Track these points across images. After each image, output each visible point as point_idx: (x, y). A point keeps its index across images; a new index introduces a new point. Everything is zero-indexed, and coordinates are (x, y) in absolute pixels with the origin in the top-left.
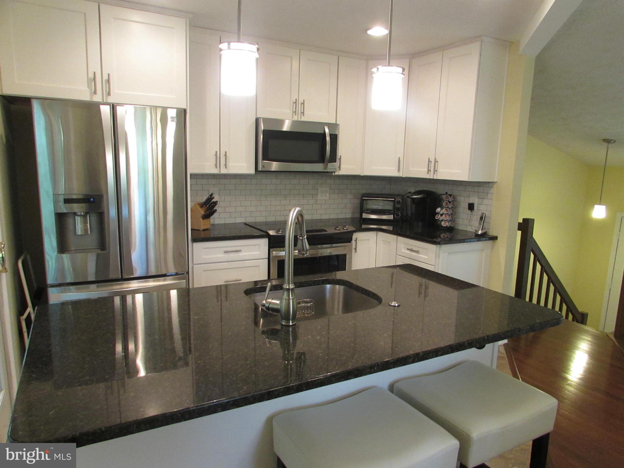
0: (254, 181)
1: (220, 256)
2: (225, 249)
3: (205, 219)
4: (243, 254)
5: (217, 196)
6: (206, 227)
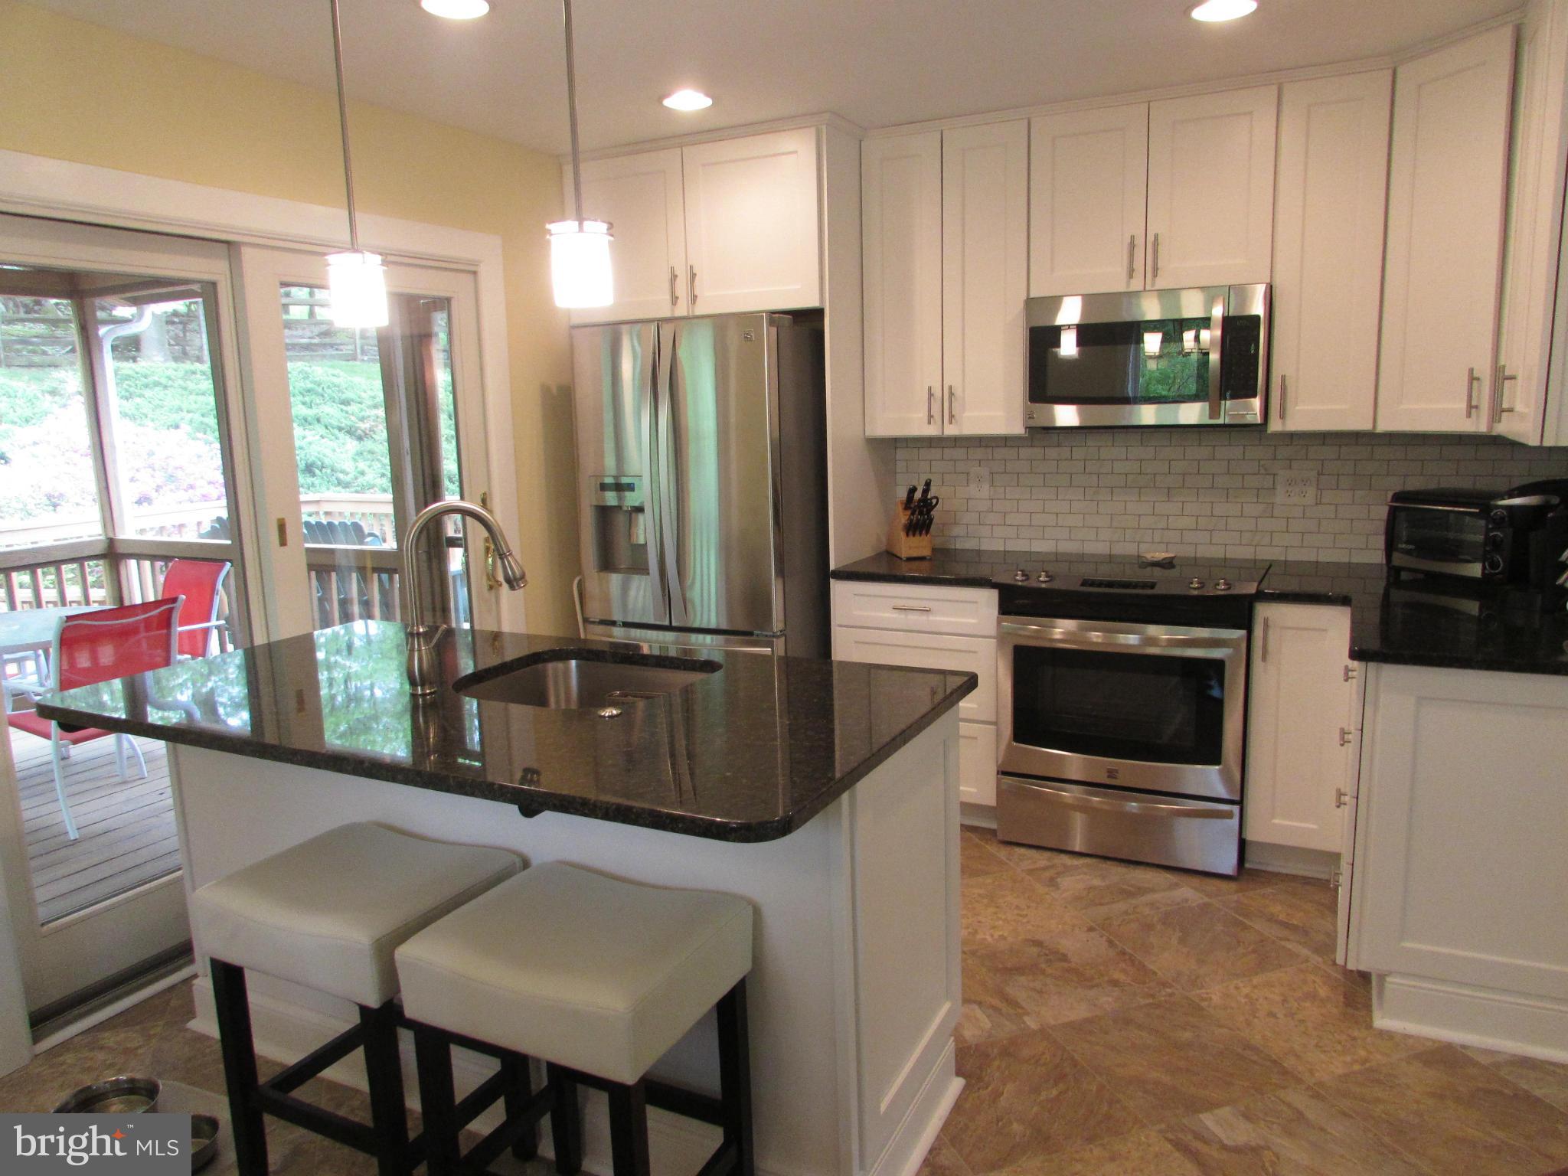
0: (1025, 452)
1: (889, 616)
2: (900, 603)
3: (914, 535)
4: (938, 618)
5: (986, 487)
6: (915, 554)
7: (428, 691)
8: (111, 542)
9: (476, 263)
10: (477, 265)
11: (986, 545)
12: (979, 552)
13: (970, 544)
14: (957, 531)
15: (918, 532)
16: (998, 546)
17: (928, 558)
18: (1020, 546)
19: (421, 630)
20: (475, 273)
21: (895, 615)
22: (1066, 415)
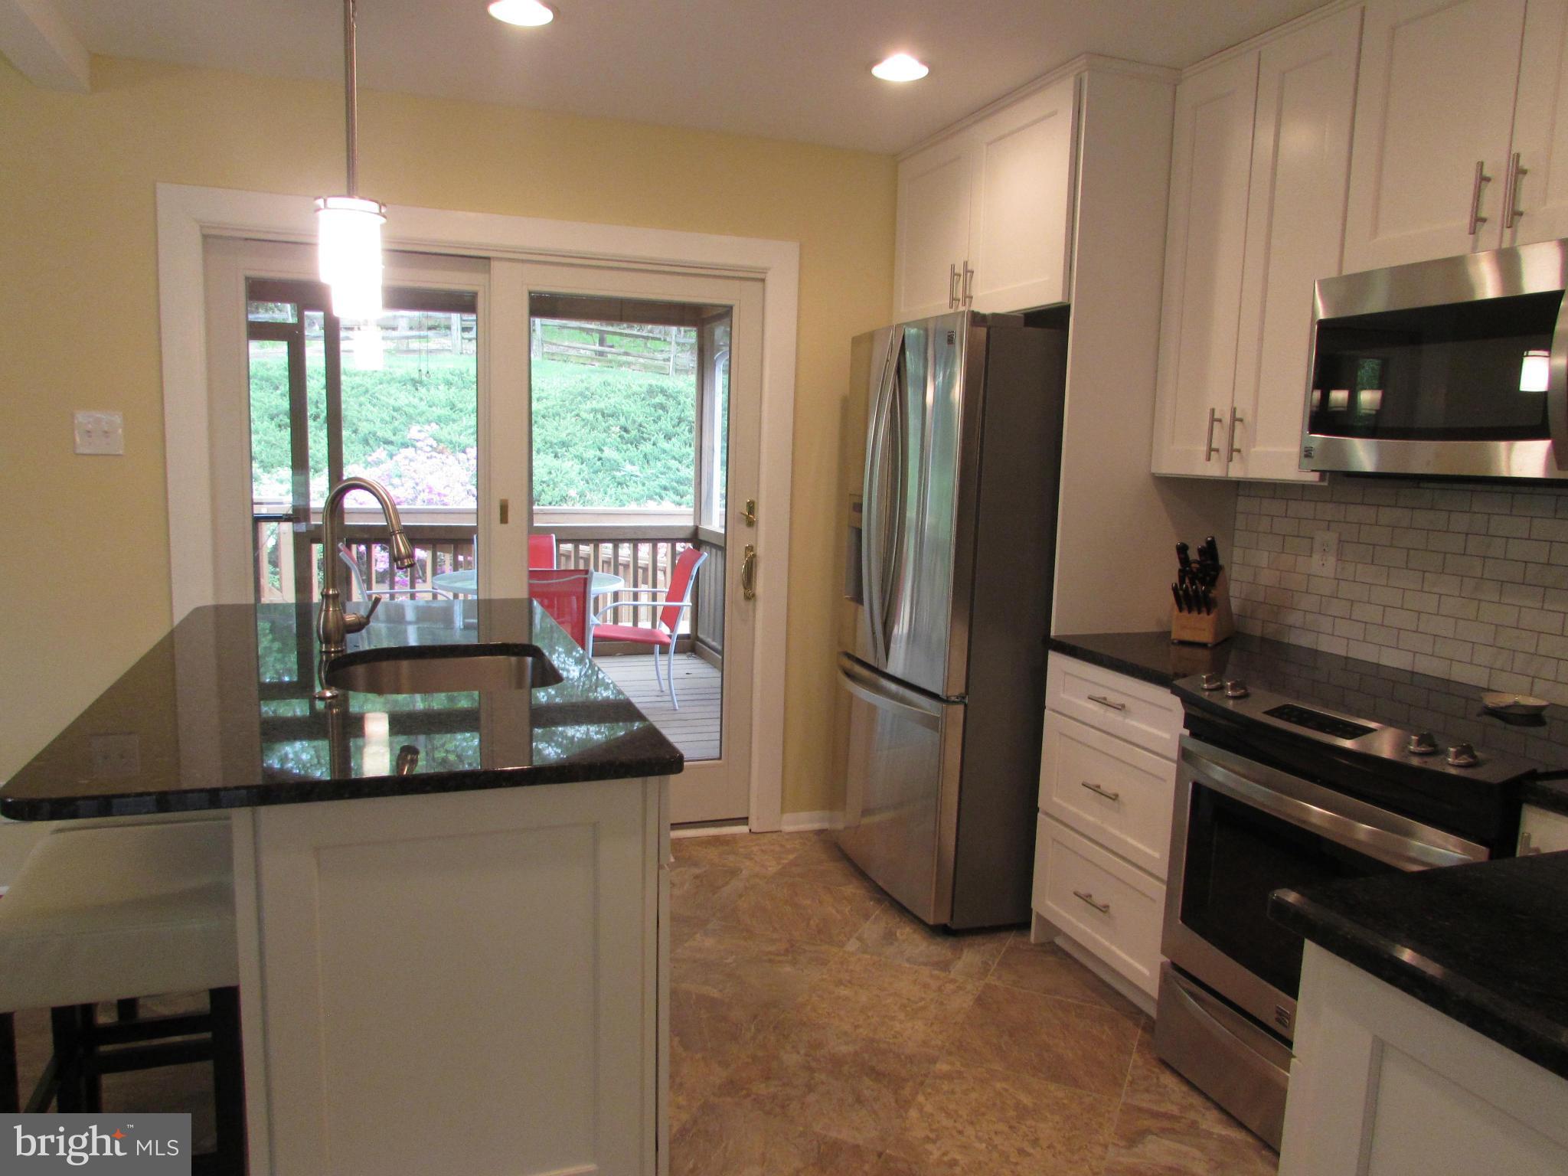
1: (1089, 708)
3: (1190, 612)
4: (1135, 723)
5: (1331, 560)
6: (1187, 636)
7: (333, 649)
8: (696, 530)
9: (764, 271)
10: (765, 273)
11: (1327, 645)
12: (1315, 653)
13: (1305, 640)
14: (1294, 618)
15: (1204, 609)
16: (1338, 648)
17: (1209, 645)
18: (1365, 653)
19: (331, 592)
20: (763, 280)
21: (1093, 706)
22: (1363, 455)
